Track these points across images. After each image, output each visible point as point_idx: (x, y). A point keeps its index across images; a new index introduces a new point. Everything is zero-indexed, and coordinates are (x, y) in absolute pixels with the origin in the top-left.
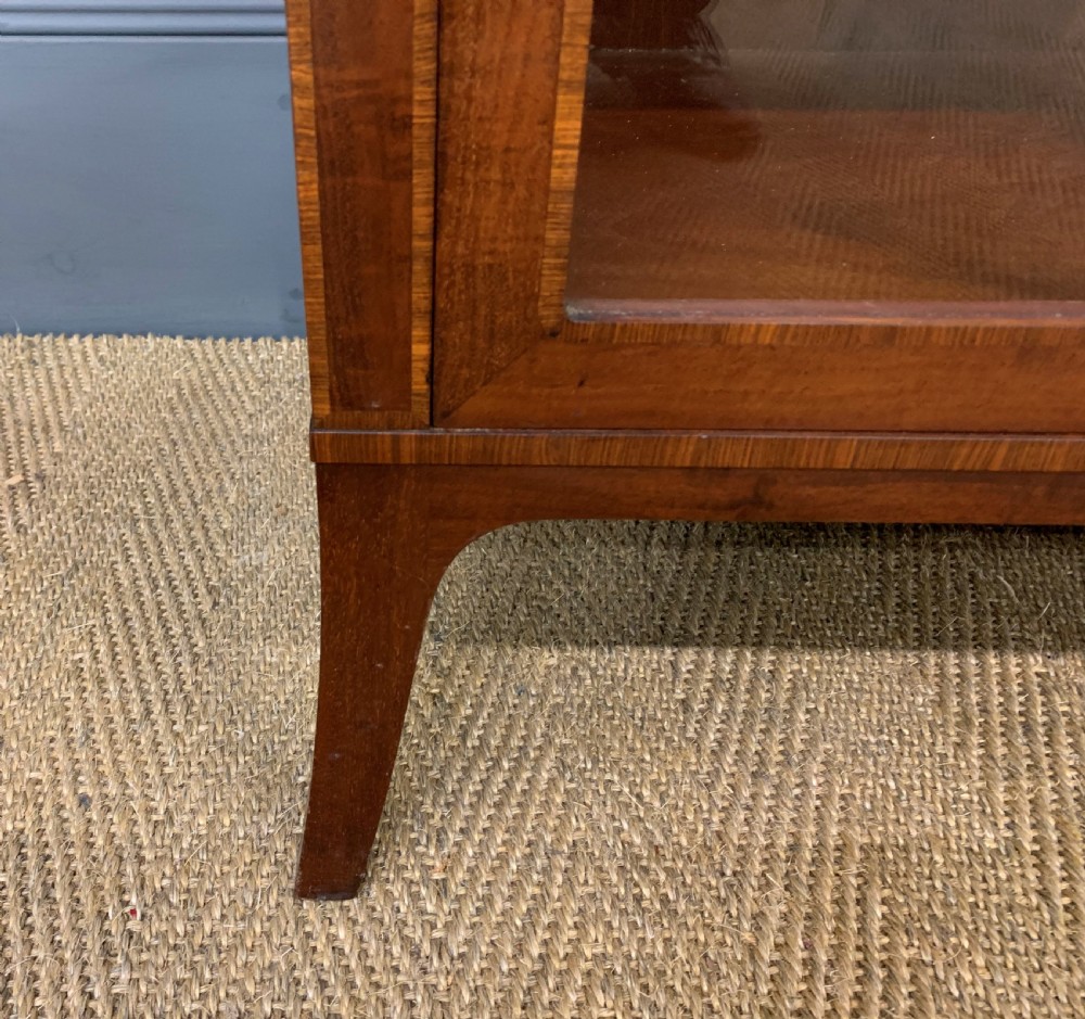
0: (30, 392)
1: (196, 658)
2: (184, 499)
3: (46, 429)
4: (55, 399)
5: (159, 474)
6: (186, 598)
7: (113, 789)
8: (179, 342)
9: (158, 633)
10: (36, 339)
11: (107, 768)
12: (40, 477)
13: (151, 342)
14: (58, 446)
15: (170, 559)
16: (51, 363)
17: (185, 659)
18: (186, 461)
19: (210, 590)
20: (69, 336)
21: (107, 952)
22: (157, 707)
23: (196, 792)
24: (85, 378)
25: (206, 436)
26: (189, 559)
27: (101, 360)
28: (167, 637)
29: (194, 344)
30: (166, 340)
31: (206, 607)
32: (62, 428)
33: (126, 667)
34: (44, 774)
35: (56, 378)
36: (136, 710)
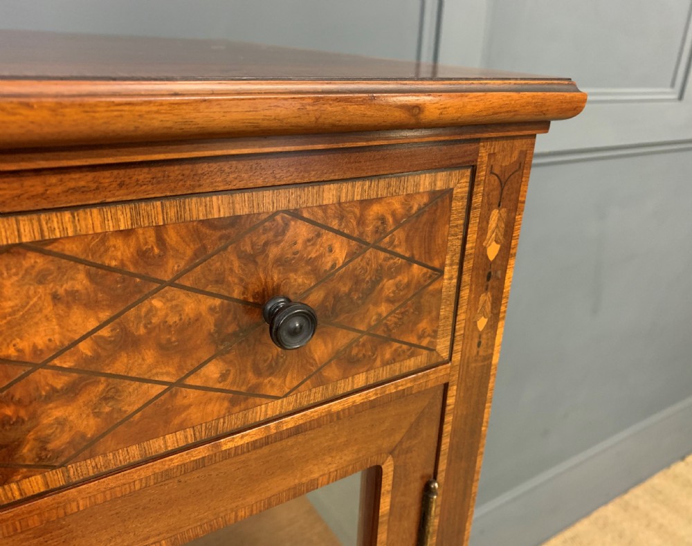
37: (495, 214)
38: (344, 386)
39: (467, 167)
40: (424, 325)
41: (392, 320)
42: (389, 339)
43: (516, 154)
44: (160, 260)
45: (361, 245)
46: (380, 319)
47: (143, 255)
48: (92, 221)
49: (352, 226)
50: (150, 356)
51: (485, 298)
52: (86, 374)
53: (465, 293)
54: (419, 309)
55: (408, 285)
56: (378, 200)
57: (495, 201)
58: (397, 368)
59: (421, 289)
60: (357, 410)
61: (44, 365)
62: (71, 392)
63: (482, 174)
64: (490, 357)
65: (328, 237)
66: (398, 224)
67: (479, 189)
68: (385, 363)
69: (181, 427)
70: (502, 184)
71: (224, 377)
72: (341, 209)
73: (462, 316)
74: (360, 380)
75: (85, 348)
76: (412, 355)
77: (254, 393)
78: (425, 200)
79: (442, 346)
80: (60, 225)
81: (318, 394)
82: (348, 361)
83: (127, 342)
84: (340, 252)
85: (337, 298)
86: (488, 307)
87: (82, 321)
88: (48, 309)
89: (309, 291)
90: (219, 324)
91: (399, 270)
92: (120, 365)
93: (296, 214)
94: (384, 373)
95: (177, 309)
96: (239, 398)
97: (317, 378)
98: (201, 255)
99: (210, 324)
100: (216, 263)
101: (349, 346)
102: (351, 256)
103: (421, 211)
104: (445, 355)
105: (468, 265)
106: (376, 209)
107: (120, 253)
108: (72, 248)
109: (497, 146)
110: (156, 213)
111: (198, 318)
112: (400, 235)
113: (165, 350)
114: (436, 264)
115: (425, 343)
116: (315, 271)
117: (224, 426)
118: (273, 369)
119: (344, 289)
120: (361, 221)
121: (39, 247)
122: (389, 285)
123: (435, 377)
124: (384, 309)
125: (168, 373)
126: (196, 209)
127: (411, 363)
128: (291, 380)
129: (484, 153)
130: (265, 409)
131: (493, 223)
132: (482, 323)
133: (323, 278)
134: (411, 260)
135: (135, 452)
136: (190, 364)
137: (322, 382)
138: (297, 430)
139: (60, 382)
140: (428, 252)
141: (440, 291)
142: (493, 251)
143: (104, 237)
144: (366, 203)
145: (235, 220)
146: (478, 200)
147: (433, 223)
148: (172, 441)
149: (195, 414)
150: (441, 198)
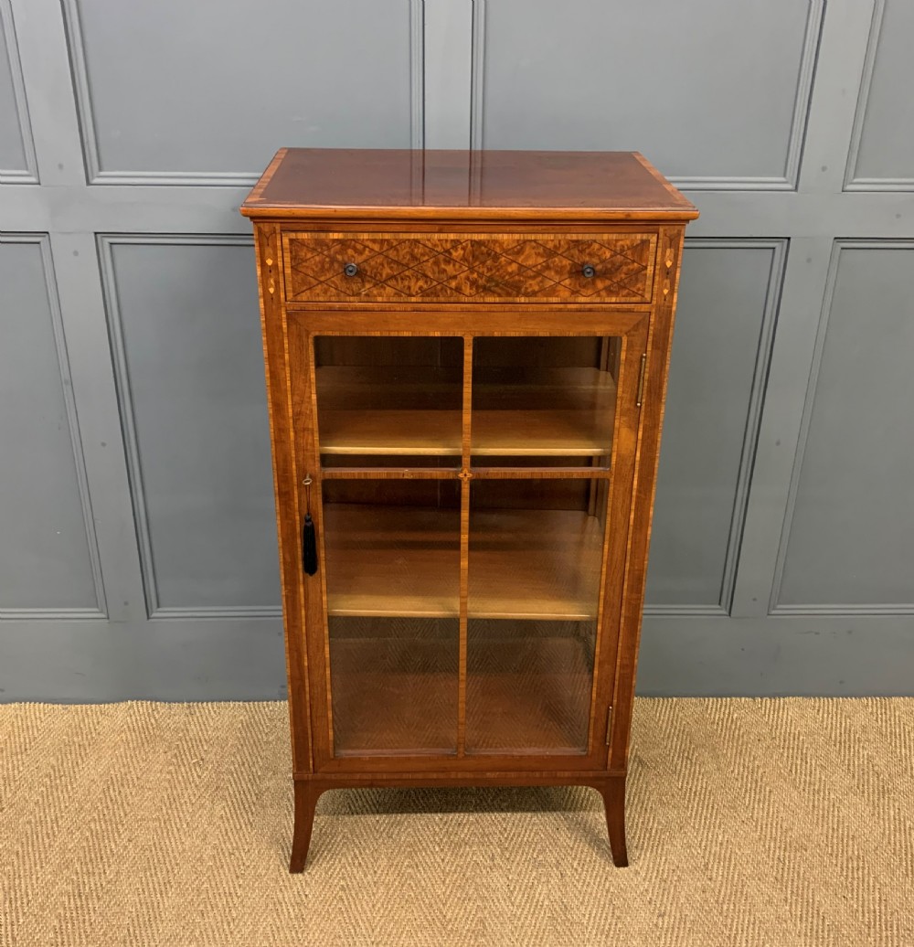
0: (193, 727)
1: (252, 814)
2: (246, 765)
3: (201, 741)
4: (201, 730)
5: (238, 757)
6: (249, 797)
7: (234, 845)
8: (241, 703)
9: (242, 807)
10: (191, 704)
11: (232, 840)
12: (202, 760)
13: (232, 704)
14: (206, 748)
15: (244, 786)
16: (198, 714)
17: (250, 814)
18: (246, 752)
19: (256, 794)
20: (202, 703)
21: (237, 877)
22: (244, 826)
23: (254, 845)
24: (210, 720)
25: (252, 742)
26: (249, 785)
27: (215, 712)
28: (244, 808)
29: (247, 704)
30: (237, 703)
31: (255, 799)
32: (206, 740)
33: (234, 816)
34: (217, 842)
35: (200, 721)
36: (238, 827)
37: (668, 251)
38: (607, 300)
39: (654, 233)
40: (639, 285)
41: (626, 281)
42: (624, 288)
43: (676, 231)
44: (558, 248)
45: (615, 254)
46: (622, 280)
47: (555, 246)
48: (546, 237)
49: (613, 248)
50: (553, 273)
51: (667, 281)
52: (538, 274)
53: (657, 278)
54: (637, 280)
55: (632, 270)
56: (622, 240)
57: (668, 245)
58: (628, 299)
59: (638, 272)
60: (613, 311)
61: (531, 269)
62: (534, 278)
63: (661, 235)
64: (671, 307)
65: (604, 249)
66: (629, 249)
67: (660, 241)
68: (623, 296)
69: (557, 296)
70: (671, 240)
71: (570, 285)
72: (609, 242)
73: (656, 286)
74: (614, 300)
75: (539, 267)
76: (634, 296)
77: (578, 292)
78: (639, 242)
79: (648, 296)
80: (539, 237)
81: (598, 300)
82: (610, 292)
83: (548, 268)
84: (608, 254)
85: (606, 269)
86: (668, 286)
87: (540, 260)
88: (534, 256)
89: (597, 264)
90: (571, 268)
91: (629, 264)
92: (545, 274)
93: (595, 241)
94: (623, 300)
95: (561, 262)
96: (574, 293)
97: (598, 293)
98: (569, 249)
99: (568, 268)
100: (572, 251)
101: (610, 286)
102: (612, 256)
103: (637, 245)
104: (649, 300)
105: (658, 267)
106: (620, 243)
107: (550, 245)
108: (540, 242)
109: (667, 227)
110: (560, 236)
111: (566, 266)
112: (629, 252)
113: (557, 272)
114: (644, 264)
115: (640, 292)
116: (599, 259)
117: (569, 300)
118: (584, 287)
119: (609, 266)
120: (615, 246)
121: (535, 241)
122: (625, 269)
123: (645, 308)
124: (623, 276)
125: (557, 279)
126: (569, 237)
127: (634, 299)
128: (590, 292)
129: (661, 229)
130: (582, 299)
131: (668, 253)
132: (666, 291)
133: (603, 261)
134: (634, 261)
135: (545, 300)
136: (563, 278)
137: (599, 295)
138: (590, 310)
139: (532, 274)
140: (641, 259)
141: (646, 275)
142: (669, 264)
143: (548, 241)
144: (617, 241)
145: (577, 241)
146: (660, 244)
147: (642, 250)
148: (554, 300)
149: (562, 294)
150: (645, 243)
